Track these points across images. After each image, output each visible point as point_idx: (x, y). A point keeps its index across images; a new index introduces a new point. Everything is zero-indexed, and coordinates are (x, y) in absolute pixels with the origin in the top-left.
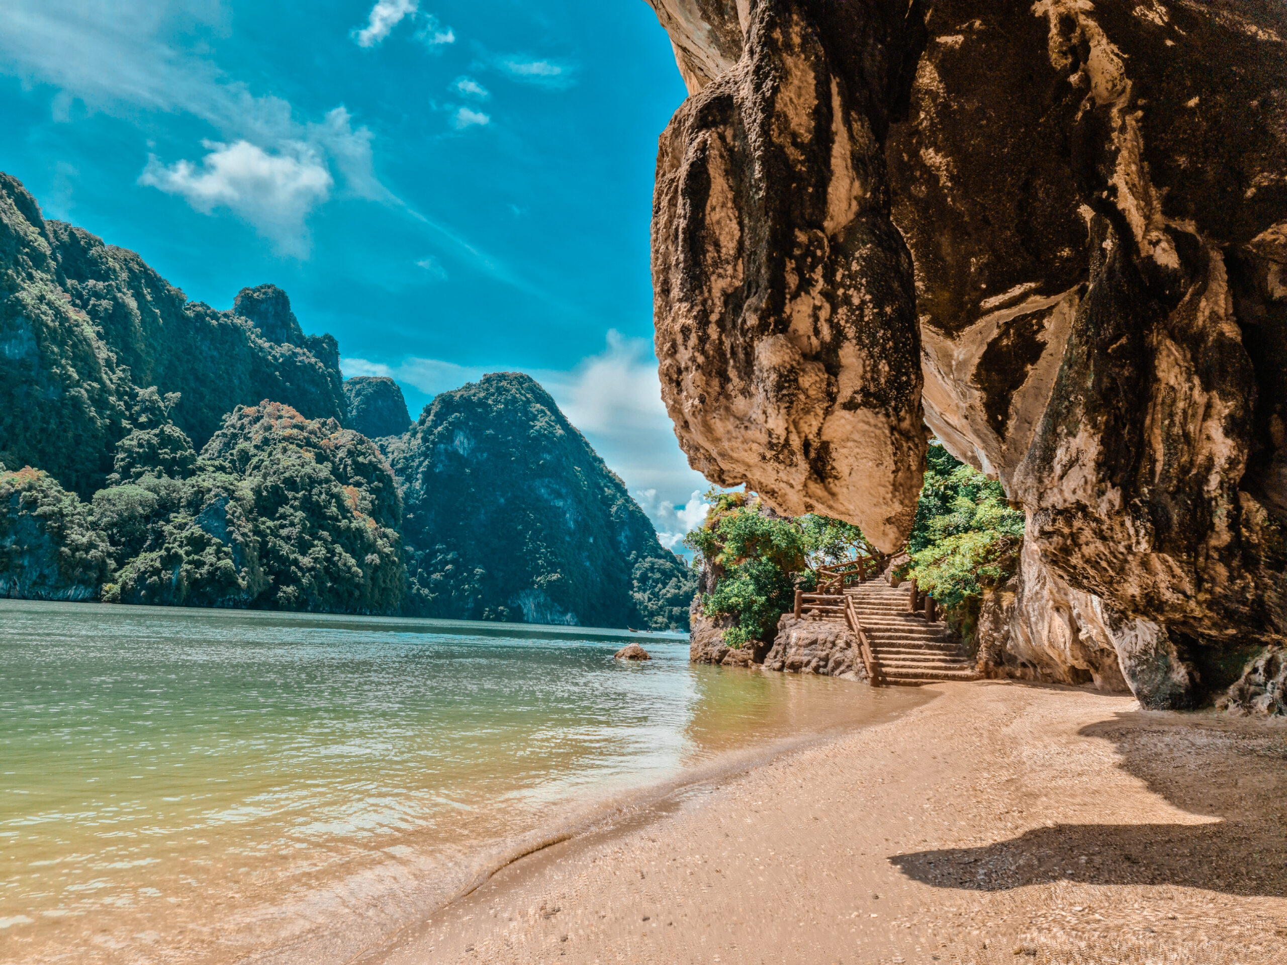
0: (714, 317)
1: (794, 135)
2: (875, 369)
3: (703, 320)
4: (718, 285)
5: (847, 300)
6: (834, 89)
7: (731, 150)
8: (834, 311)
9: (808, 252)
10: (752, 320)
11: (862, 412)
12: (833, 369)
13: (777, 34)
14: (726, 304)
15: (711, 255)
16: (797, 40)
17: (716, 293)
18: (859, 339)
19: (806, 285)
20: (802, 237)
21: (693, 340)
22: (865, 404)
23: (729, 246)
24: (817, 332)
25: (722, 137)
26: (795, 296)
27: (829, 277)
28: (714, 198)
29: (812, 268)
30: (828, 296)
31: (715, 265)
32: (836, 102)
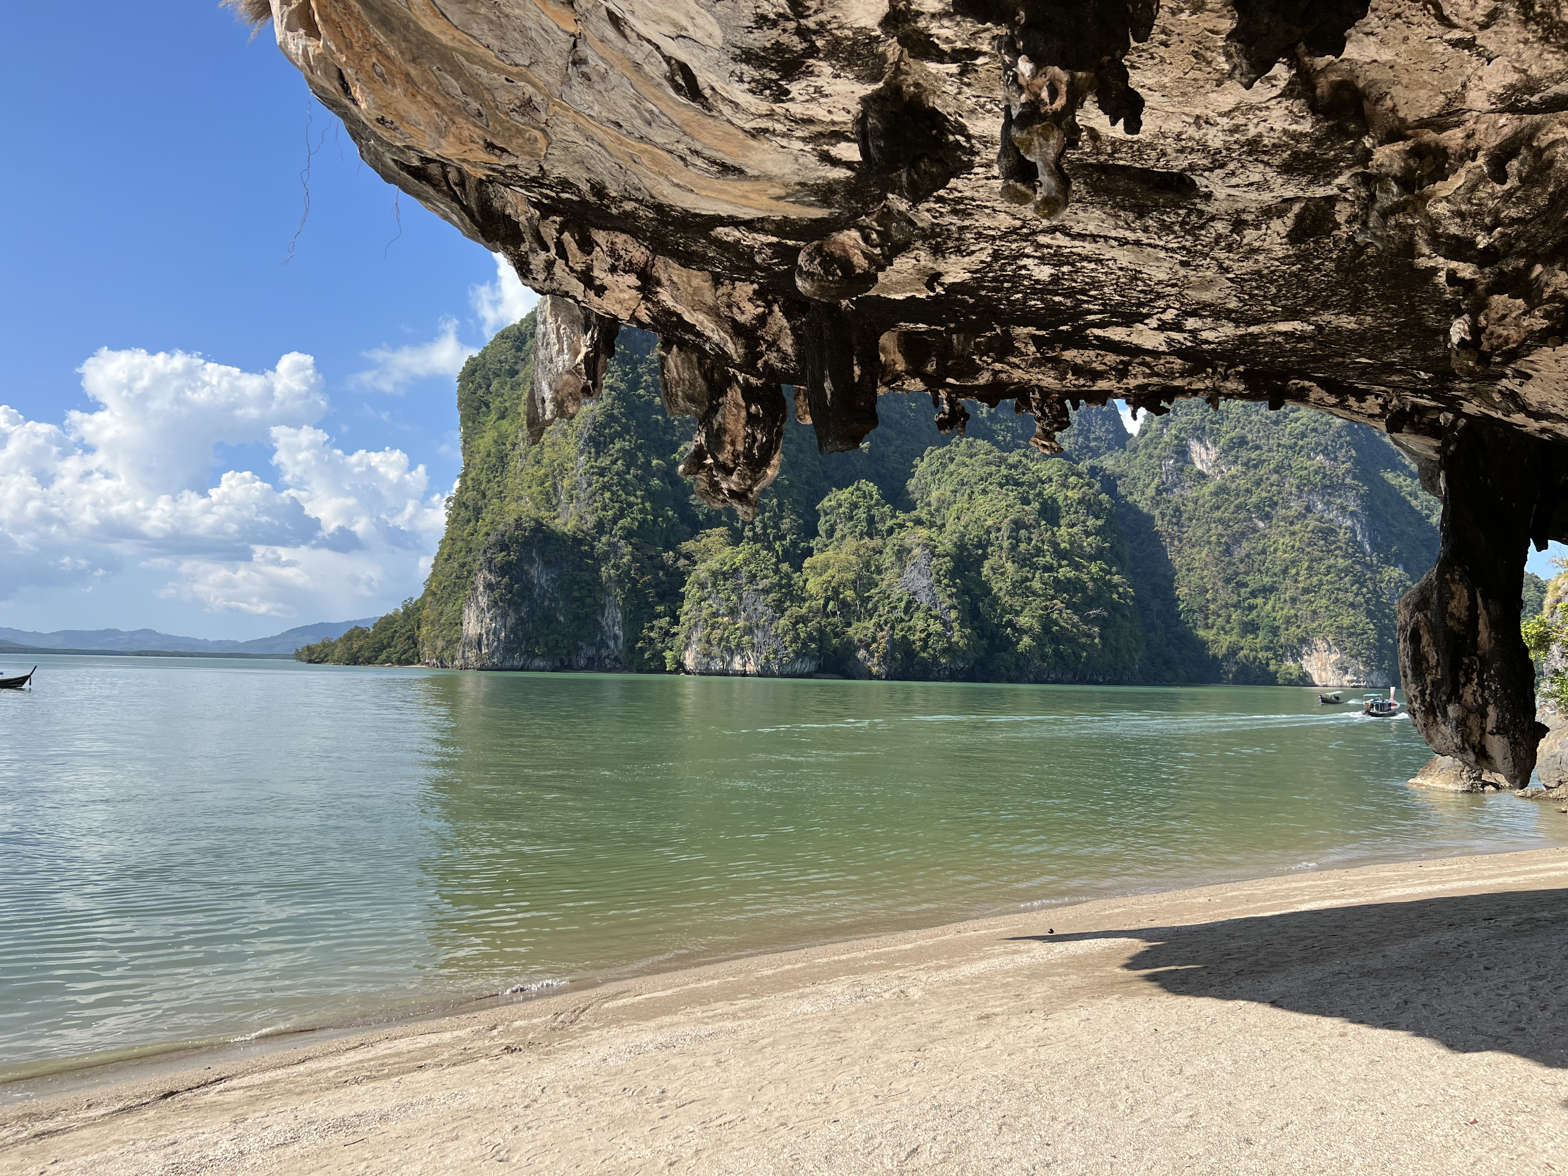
0: (1428, 692)
1: (1459, 619)
2: (1503, 717)
3: (1423, 693)
4: (1429, 678)
5: (1489, 687)
6: (1478, 595)
7: (1430, 622)
8: (1483, 692)
9: (1470, 666)
10: (1444, 698)
11: (1497, 737)
12: (1484, 716)
13: (1448, 576)
14: (1433, 686)
15: (1425, 665)
16: (1457, 577)
17: (1429, 682)
18: (1495, 703)
19: (1469, 680)
20: (1466, 661)
21: (1419, 701)
22: (1498, 733)
23: (1433, 662)
24: (1476, 701)
25: (1426, 616)
26: (1465, 685)
27: (1480, 677)
28: (1424, 642)
29: (1472, 673)
30: (1480, 684)
31: (1427, 669)
32: (1479, 600)
